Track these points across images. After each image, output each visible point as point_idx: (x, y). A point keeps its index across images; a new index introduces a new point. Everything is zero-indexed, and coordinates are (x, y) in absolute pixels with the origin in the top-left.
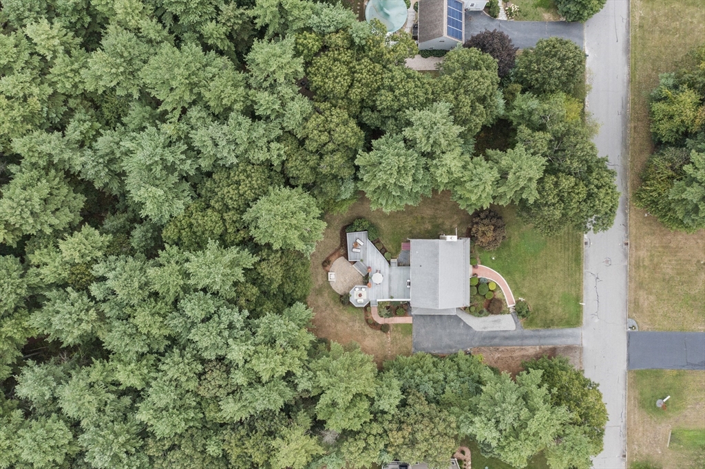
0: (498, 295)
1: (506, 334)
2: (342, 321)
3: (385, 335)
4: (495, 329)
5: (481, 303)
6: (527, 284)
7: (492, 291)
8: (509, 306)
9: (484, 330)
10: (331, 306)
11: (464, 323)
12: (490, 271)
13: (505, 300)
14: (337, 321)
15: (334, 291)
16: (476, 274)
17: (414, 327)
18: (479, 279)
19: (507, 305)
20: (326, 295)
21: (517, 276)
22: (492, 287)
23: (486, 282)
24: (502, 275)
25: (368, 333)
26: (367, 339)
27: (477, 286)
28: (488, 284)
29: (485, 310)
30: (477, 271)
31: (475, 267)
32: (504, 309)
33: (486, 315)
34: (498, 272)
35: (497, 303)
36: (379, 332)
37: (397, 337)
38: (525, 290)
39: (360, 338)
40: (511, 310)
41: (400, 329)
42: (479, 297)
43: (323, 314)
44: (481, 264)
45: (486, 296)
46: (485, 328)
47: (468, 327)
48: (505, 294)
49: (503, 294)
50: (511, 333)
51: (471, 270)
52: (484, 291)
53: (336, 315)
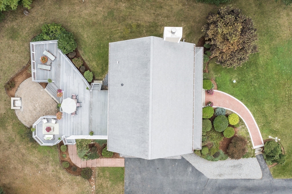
0: (240, 132)
1: (249, 184)
2: (32, 163)
3: (87, 182)
4: (233, 177)
5: (217, 142)
6: (280, 117)
7: (233, 126)
8: (254, 147)
9: (219, 178)
10: (17, 142)
11: (193, 168)
12: (230, 99)
13: (249, 139)
14: (24, 161)
15: (20, 123)
16: (210, 102)
17: (127, 171)
18: (215, 109)
19: (251, 146)
20: (10, 128)
21: (267, 106)
22: (233, 121)
23: (225, 113)
24: (246, 105)
25: (65, 180)
26: (63, 187)
27: (212, 119)
28: (227, 116)
29: (221, 152)
30: (211, 98)
31: (209, 92)
32: (248, 151)
33: (222, 159)
34: (241, 100)
35: (240, 143)
36: (79, 178)
37: (104, 185)
38: (277, 126)
39: (54, 185)
40: (257, 153)
41: (107, 174)
42: (214, 135)
43: (7, 153)
44: (218, 89)
45: (225, 134)
46: (220, 175)
47: (198, 174)
48: (249, 131)
49: (247, 130)
50: (256, 183)
51: (203, 97)
52: (221, 126)
53: (23, 155)
